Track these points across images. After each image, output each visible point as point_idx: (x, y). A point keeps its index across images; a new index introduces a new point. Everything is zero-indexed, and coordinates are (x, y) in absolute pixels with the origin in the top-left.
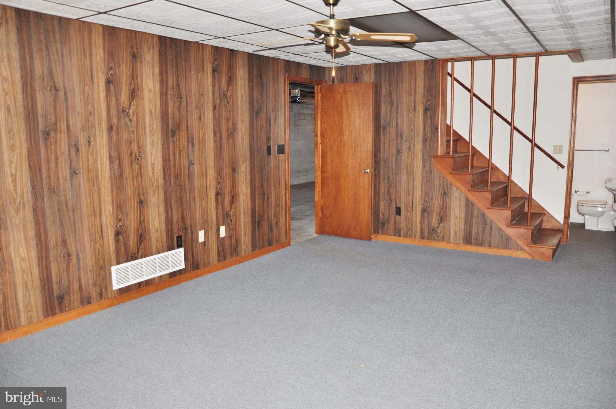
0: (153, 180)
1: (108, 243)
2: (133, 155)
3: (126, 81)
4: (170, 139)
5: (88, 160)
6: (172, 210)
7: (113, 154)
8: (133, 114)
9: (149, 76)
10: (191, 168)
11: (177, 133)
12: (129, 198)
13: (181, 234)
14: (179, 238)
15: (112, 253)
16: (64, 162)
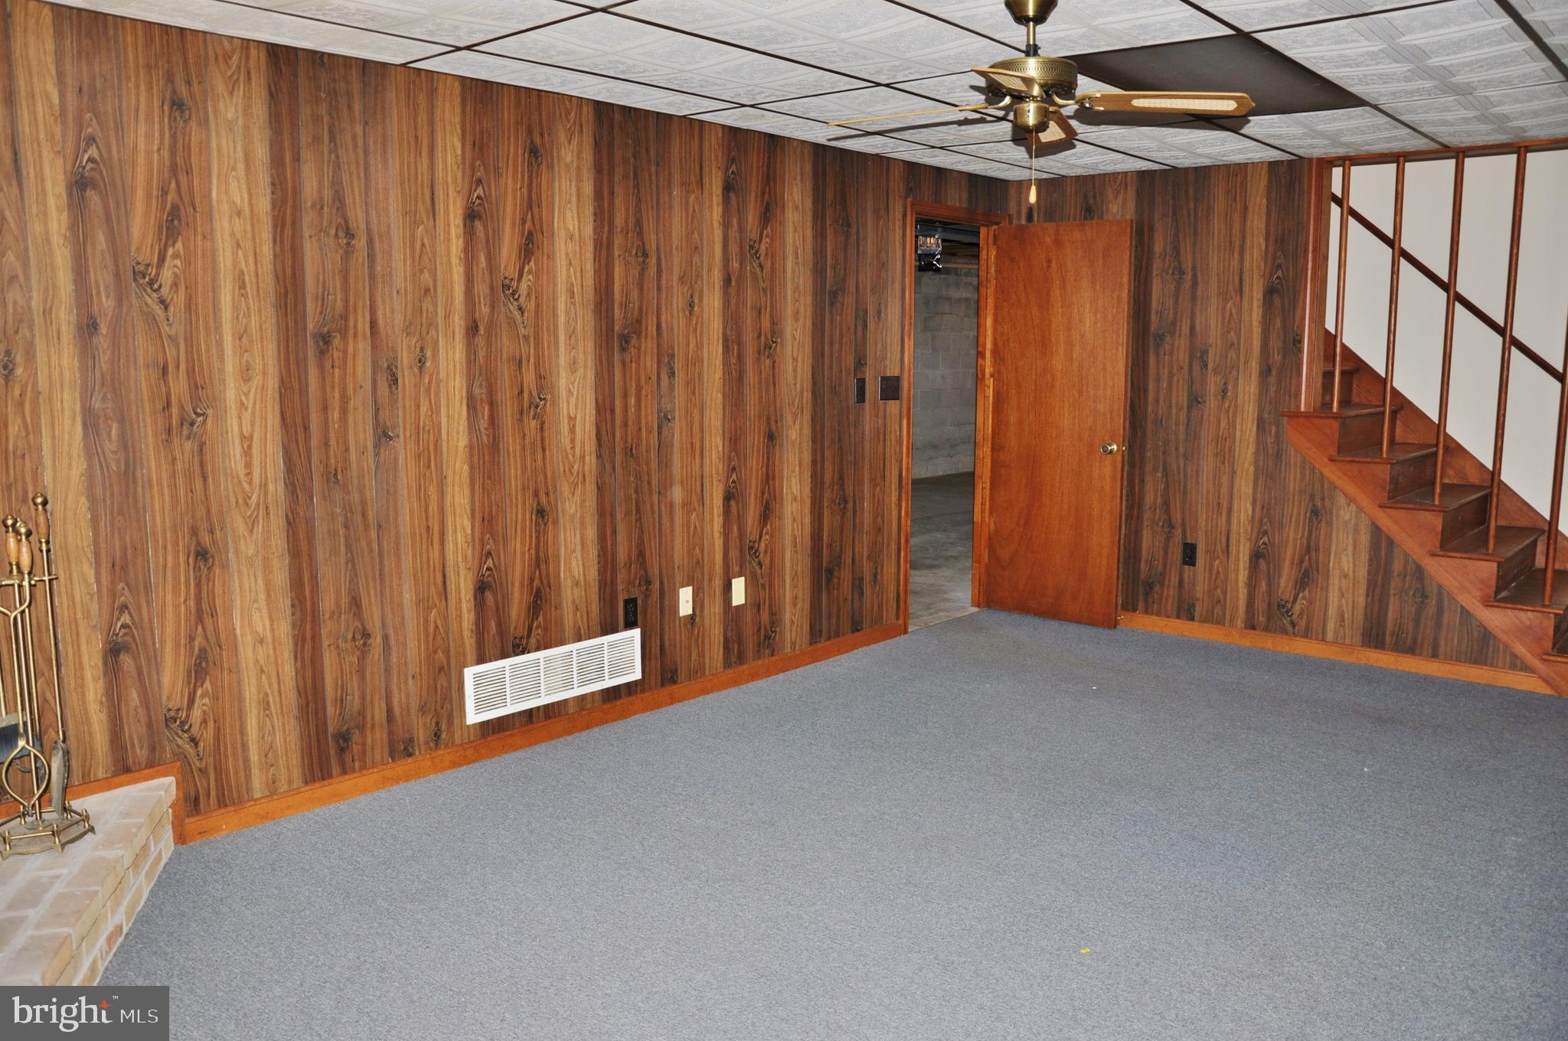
0: (571, 457)
1: (459, 609)
2: (526, 395)
3: (514, 212)
4: (617, 356)
5: (418, 407)
6: (614, 532)
7: (477, 391)
8: (529, 295)
9: (569, 202)
10: (665, 429)
11: (634, 342)
12: (511, 502)
13: (635, 593)
14: (631, 603)
15: (467, 634)
16: (360, 410)
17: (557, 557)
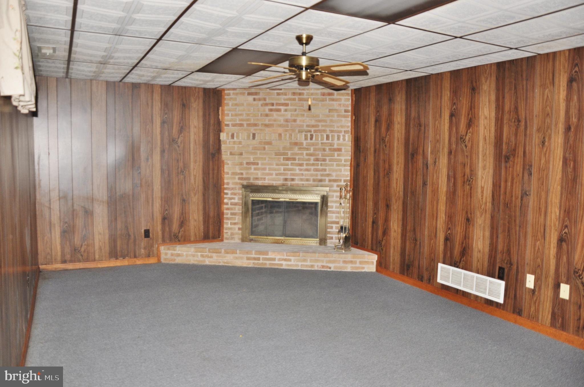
0: (481, 202)
2: (466, 177)
3: (465, 112)
4: (503, 165)
5: (433, 176)
6: (497, 237)
7: (450, 173)
8: (469, 141)
9: (486, 105)
10: (524, 198)
11: (511, 159)
12: (458, 213)
13: (504, 266)
14: (501, 269)
15: (441, 252)
17: (473, 238)
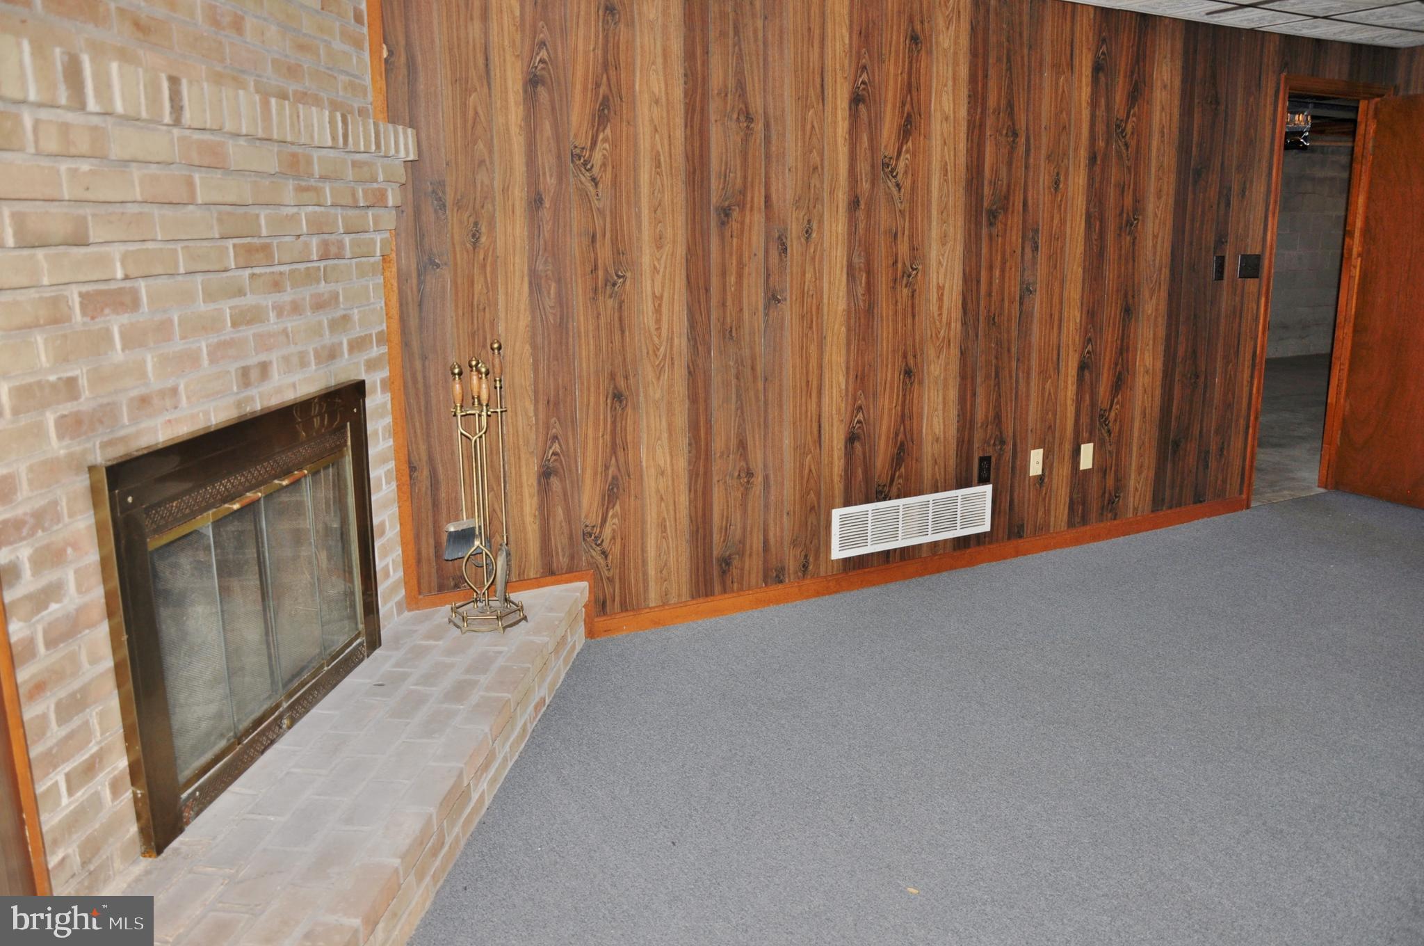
0: (938, 323)
1: (831, 456)
2: (900, 265)
3: (895, 96)
4: (984, 231)
5: (804, 274)
6: (974, 394)
7: (856, 260)
8: (906, 172)
9: (946, 86)
10: (1026, 300)
11: (1000, 217)
12: (882, 361)
13: (990, 451)
14: (985, 460)
15: (836, 479)
16: (754, 275)
17: (920, 416)
